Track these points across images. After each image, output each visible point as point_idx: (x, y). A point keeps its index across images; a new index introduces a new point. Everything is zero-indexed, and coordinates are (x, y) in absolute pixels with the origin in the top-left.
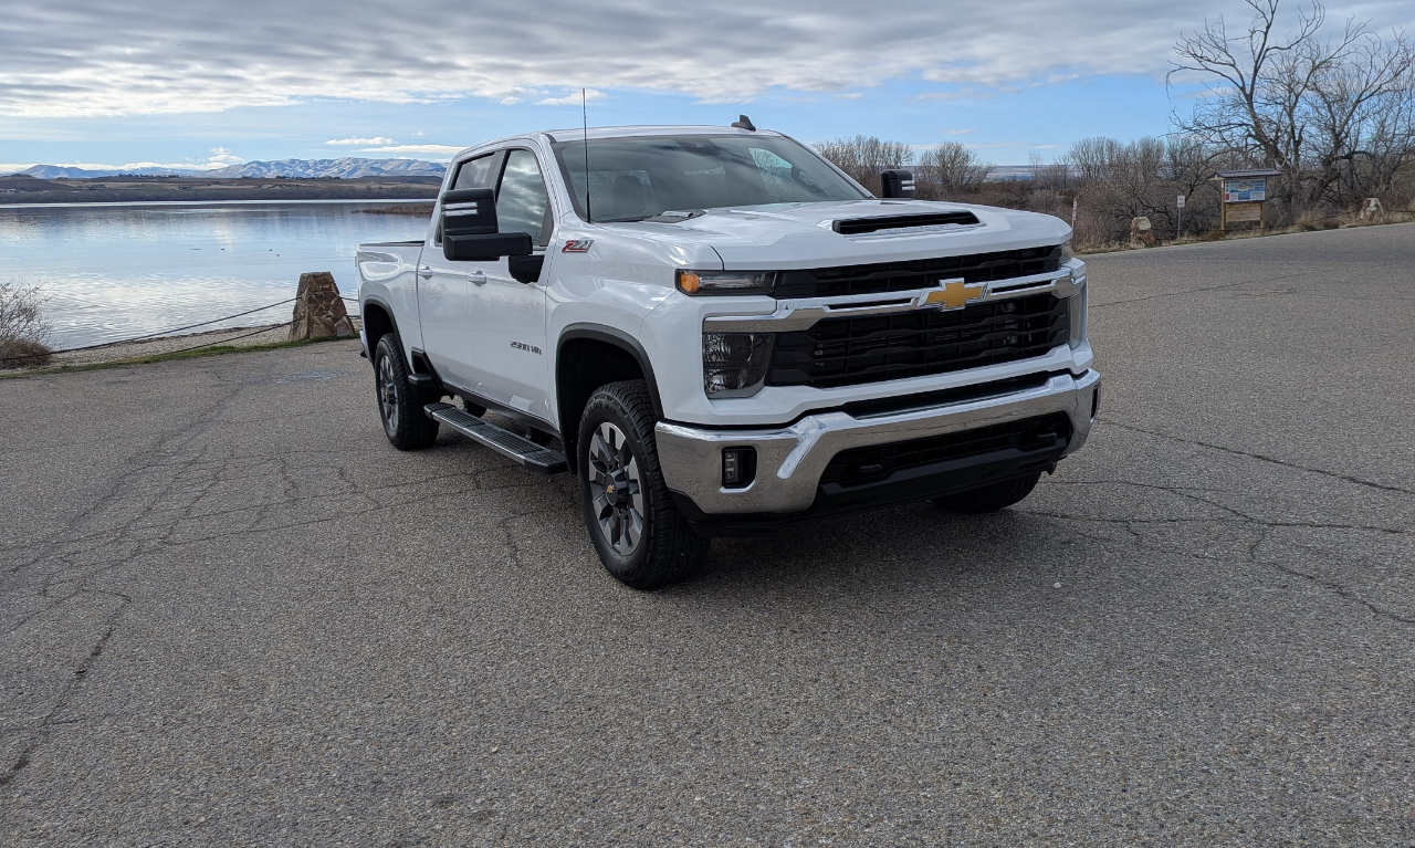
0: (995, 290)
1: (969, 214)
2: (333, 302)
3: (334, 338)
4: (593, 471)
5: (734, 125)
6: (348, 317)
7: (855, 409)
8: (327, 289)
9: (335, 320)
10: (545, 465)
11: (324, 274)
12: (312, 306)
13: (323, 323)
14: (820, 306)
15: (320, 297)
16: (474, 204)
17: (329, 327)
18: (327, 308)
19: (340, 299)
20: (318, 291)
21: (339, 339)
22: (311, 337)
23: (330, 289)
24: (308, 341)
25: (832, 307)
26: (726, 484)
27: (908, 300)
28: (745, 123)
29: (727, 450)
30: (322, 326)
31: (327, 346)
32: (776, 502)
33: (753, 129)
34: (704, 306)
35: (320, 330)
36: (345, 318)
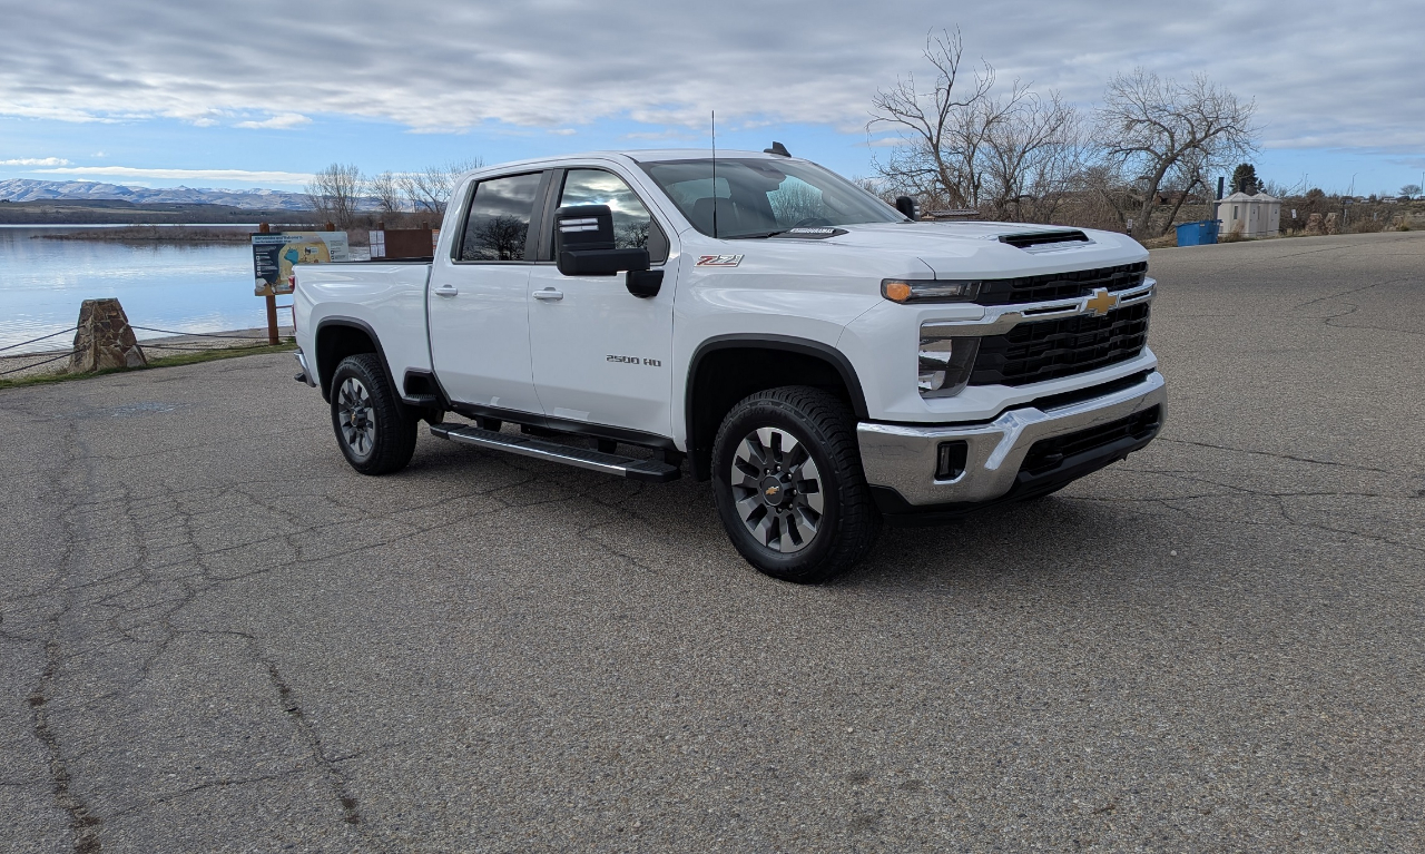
0: (1123, 299)
1: (1080, 233)
2: (121, 330)
3: (123, 368)
4: (738, 476)
5: (766, 151)
6: (138, 347)
7: (1043, 403)
8: (114, 317)
9: (124, 350)
10: (659, 474)
11: (111, 301)
12: (99, 335)
13: (111, 353)
14: (1018, 311)
15: (107, 326)
16: (595, 220)
17: (117, 357)
18: (115, 337)
19: (129, 328)
20: (104, 319)
21: (130, 370)
22: (99, 369)
23: (118, 316)
24: (94, 373)
25: (1027, 313)
26: (938, 477)
27: (1073, 307)
28: (779, 149)
29: (942, 444)
30: (110, 356)
31: (117, 377)
32: (980, 491)
33: (789, 156)
34: (921, 314)
35: (108, 361)
36: (135, 348)
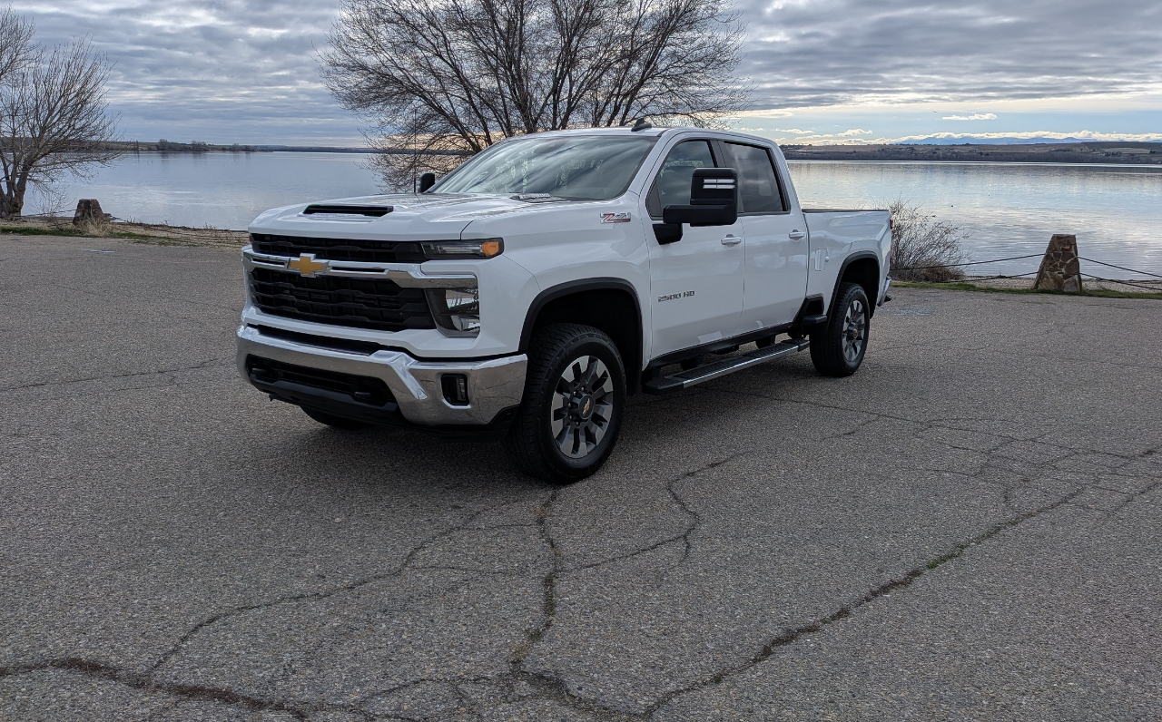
0: (334, 268)
2: (1069, 262)
3: (1059, 291)
6: (1080, 276)
8: (1067, 250)
9: (1066, 277)
11: (1069, 236)
13: (1054, 278)
14: (251, 258)
17: (1058, 282)
19: (1076, 260)
20: (1062, 251)
21: (1064, 293)
22: (1040, 287)
23: (1070, 250)
24: (1036, 290)
25: (253, 260)
31: (1050, 297)
35: (1049, 283)
36: (1076, 277)
